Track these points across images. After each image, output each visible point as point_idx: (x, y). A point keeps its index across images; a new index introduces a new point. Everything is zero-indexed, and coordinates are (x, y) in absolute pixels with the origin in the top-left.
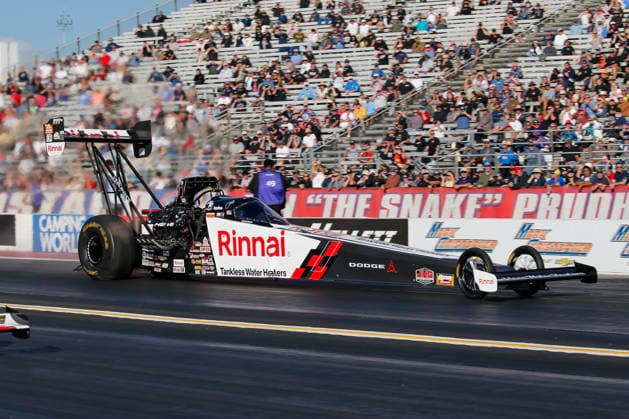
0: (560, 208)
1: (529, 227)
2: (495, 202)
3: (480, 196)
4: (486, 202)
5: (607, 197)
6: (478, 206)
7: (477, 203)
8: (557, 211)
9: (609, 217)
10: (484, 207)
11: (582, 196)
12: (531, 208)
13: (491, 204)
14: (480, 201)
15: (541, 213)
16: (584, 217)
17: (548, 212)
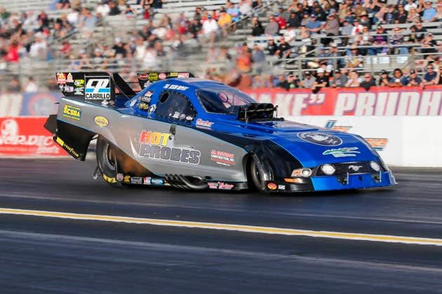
0: (374, 106)
1: (333, 123)
2: (319, 102)
3: (306, 96)
4: (311, 102)
5: (415, 95)
6: (305, 106)
7: (304, 103)
8: (372, 109)
9: (417, 114)
10: (310, 106)
11: (394, 95)
12: (350, 107)
13: (315, 103)
14: (306, 100)
15: (359, 111)
16: (396, 114)
17: (365, 110)
